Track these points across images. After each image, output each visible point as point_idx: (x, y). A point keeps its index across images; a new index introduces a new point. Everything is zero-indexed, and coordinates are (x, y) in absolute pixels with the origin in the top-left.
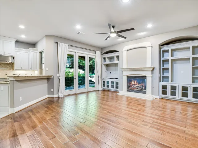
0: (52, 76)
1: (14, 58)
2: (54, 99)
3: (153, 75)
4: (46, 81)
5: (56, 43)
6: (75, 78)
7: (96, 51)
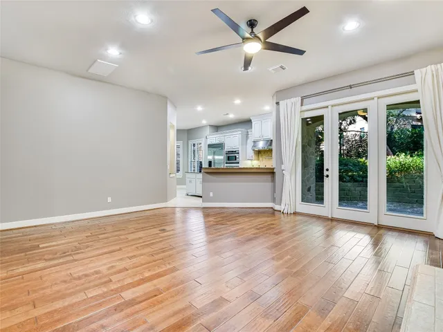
0: (273, 169)
2: (276, 212)
5: (278, 103)
6: (327, 176)
7: (415, 72)
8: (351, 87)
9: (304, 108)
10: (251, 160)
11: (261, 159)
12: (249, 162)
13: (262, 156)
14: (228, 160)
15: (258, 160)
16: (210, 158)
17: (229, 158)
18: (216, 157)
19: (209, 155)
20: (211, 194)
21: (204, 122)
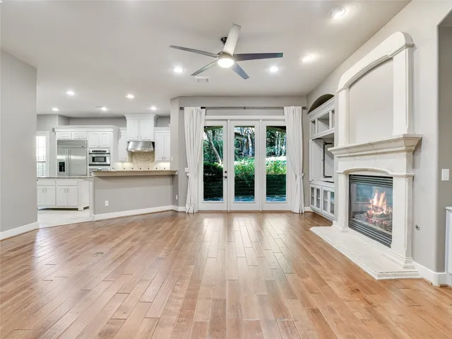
0: (175, 172)
1: (153, 143)
2: (179, 214)
3: (416, 172)
4: (169, 180)
5: (182, 108)
6: (226, 177)
7: (285, 108)
8: (245, 108)
9: (208, 117)
10: (123, 162)
11: (135, 161)
12: (120, 164)
13: (136, 158)
14: (93, 161)
15: (131, 162)
16: (62, 158)
17: (93, 159)
18: (73, 157)
19: (59, 153)
20: (107, 203)
21: (55, 110)
